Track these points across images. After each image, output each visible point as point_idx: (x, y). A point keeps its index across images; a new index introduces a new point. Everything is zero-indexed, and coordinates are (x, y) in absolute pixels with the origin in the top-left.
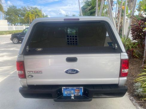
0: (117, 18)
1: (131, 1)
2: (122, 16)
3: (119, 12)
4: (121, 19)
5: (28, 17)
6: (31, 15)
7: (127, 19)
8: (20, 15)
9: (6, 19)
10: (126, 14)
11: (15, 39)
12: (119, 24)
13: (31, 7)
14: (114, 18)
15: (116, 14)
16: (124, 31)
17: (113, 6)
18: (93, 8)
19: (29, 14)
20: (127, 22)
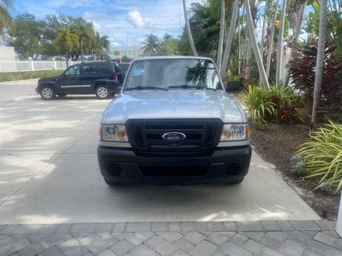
0: (265, 45)
1: (295, 10)
2: (276, 40)
3: (269, 32)
4: (275, 47)
5: (64, 40)
6: (71, 37)
7: (285, 48)
8: (42, 36)
9: (11, 44)
10: (284, 36)
11: (46, 89)
12: (269, 59)
13: (70, 18)
14: (258, 44)
15: (263, 36)
16: (279, 72)
17: (257, 19)
18: (213, 22)
19: (66, 35)
20: (285, 53)
